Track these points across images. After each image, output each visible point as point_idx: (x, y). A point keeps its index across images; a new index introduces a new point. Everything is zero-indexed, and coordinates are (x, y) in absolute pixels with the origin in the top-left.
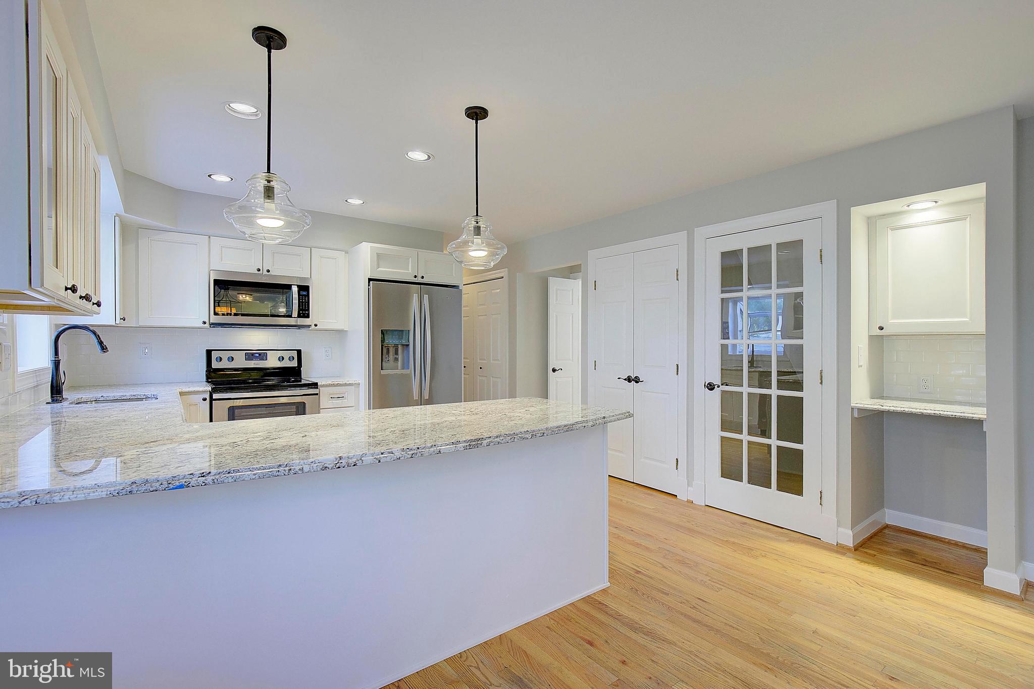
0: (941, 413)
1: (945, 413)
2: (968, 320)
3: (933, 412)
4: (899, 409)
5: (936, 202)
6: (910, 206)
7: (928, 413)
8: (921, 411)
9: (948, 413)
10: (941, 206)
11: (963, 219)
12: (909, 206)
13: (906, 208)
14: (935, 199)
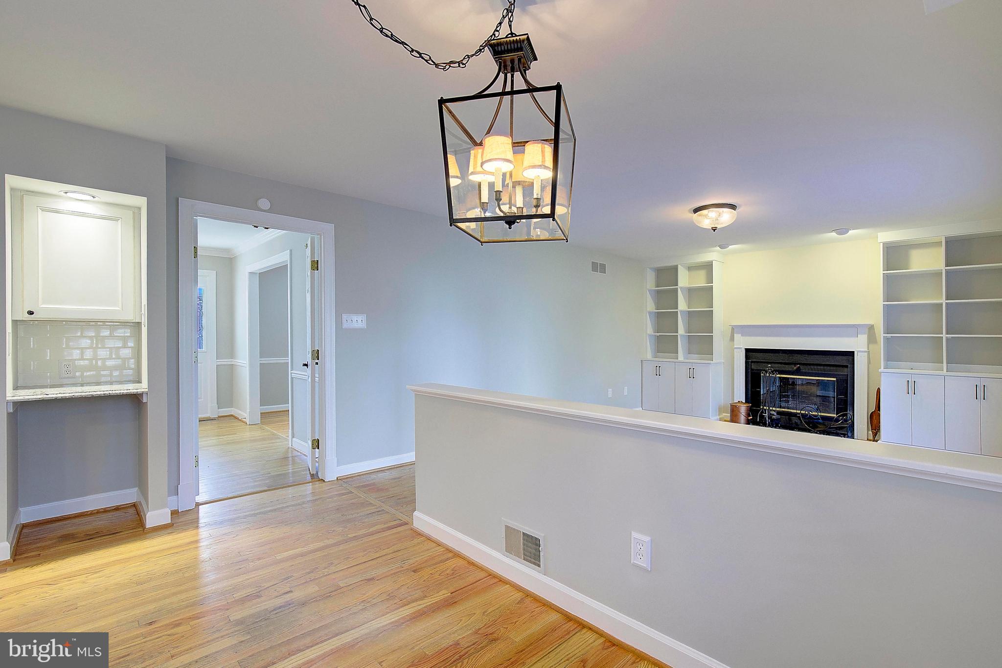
0: (110, 392)
1: (114, 392)
2: (119, 309)
3: (102, 393)
4: (67, 395)
5: (94, 197)
6: (68, 194)
7: (98, 395)
8: (91, 393)
9: (117, 392)
10: (98, 202)
11: (116, 219)
12: (66, 193)
13: (62, 194)
14: (94, 194)
